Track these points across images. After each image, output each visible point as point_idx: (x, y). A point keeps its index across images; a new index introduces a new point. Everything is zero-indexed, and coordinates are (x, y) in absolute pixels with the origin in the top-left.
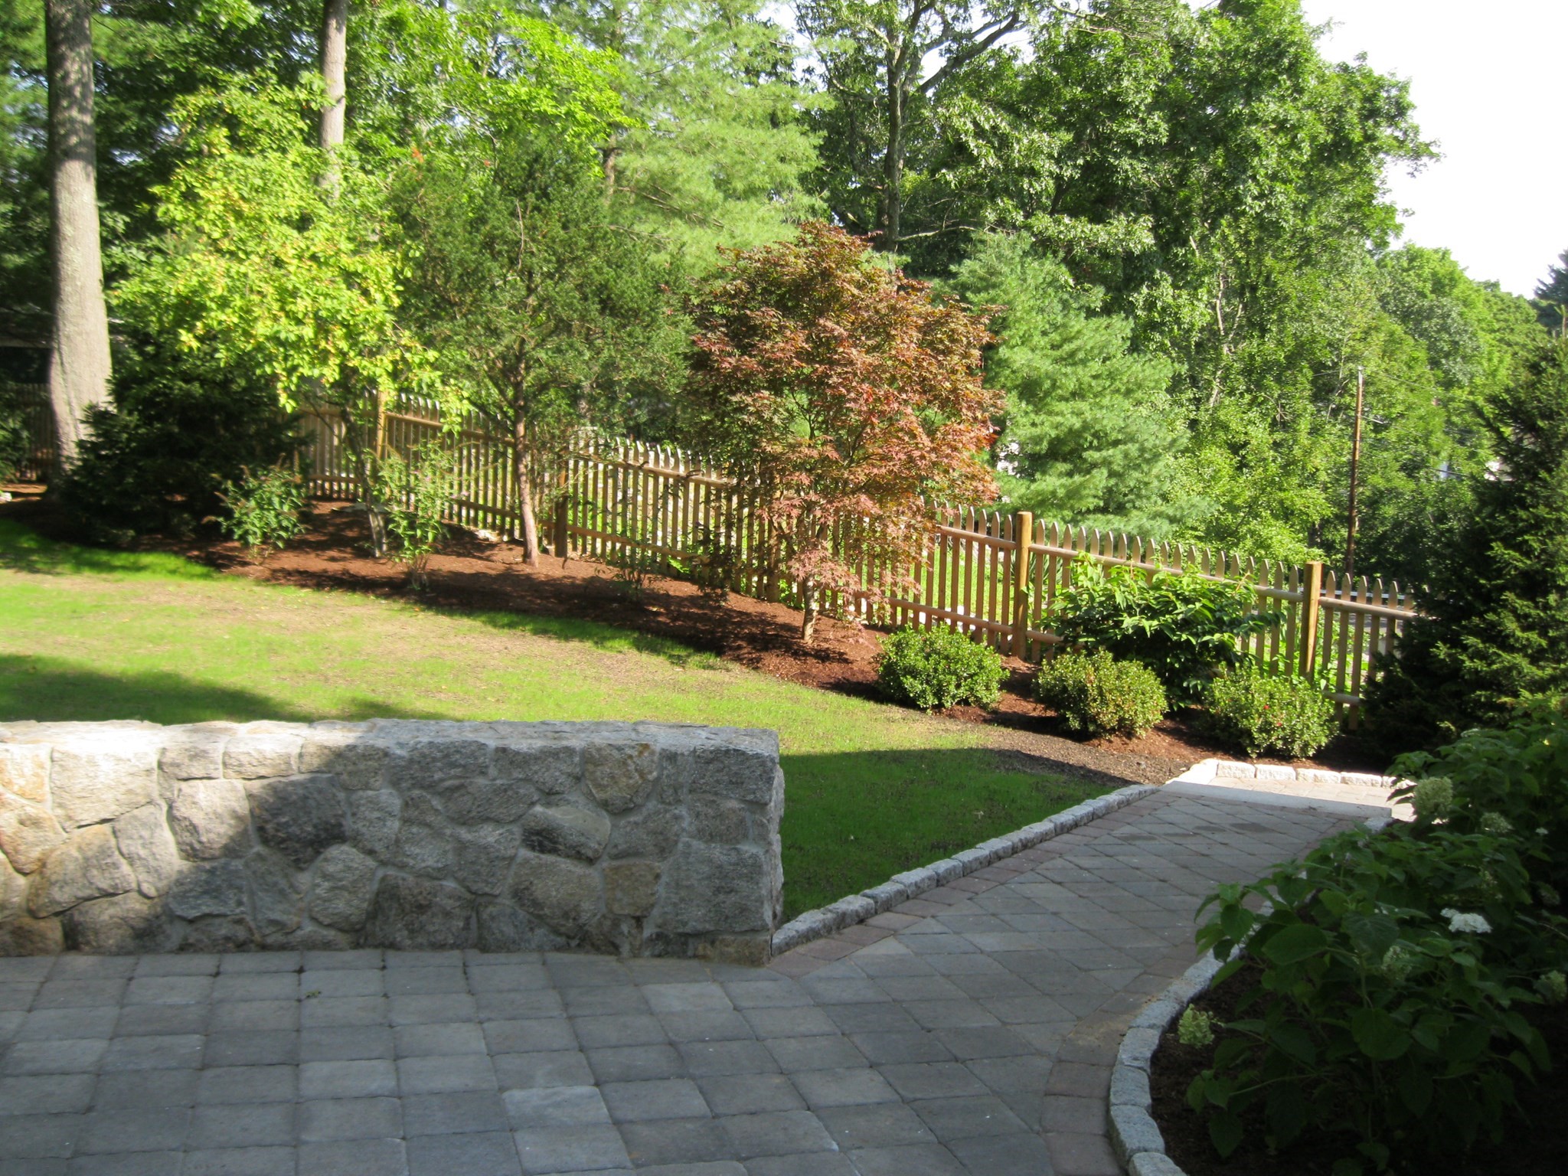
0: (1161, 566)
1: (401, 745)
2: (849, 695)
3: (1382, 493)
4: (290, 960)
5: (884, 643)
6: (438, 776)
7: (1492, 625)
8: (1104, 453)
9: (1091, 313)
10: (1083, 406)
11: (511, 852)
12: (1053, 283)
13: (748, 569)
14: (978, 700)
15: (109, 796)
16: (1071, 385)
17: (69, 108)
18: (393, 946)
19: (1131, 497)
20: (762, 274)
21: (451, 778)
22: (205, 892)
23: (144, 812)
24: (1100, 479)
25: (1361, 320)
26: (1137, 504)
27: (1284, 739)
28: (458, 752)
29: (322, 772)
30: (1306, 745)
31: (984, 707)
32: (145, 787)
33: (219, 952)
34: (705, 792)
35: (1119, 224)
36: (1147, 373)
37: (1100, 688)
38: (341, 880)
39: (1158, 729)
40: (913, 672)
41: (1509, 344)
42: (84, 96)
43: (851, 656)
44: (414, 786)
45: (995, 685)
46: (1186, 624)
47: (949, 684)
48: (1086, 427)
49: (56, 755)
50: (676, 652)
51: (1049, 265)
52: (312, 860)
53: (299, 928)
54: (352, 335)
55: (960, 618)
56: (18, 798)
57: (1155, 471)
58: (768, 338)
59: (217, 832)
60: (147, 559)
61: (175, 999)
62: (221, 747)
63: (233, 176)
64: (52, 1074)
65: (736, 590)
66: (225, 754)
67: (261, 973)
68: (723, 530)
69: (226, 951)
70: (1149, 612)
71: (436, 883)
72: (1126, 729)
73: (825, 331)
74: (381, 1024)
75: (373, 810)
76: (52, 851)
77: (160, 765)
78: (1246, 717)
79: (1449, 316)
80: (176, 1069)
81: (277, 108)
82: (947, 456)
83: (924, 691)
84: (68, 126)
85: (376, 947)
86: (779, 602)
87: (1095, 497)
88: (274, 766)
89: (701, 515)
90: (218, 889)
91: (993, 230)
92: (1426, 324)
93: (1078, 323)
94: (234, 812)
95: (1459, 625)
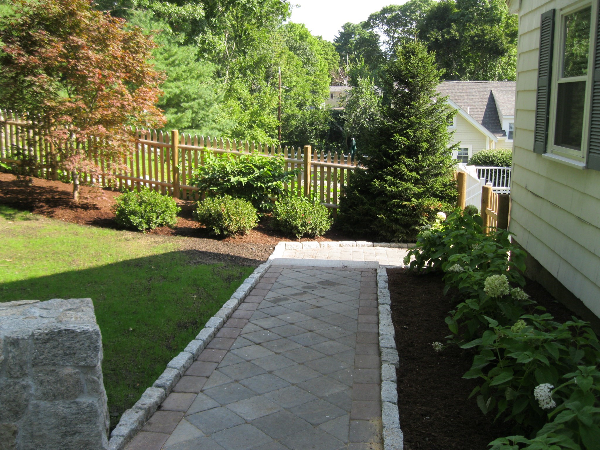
0: (243, 152)
2: (102, 227)
3: (290, 116)
5: (117, 198)
7: (396, 170)
8: (190, 104)
9: (180, 45)
10: (180, 84)
12: (164, 32)
13: (41, 167)
14: (167, 223)
16: (174, 75)
19: (202, 121)
20: (37, 15)
24: (189, 114)
25: (279, 50)
26: (205, 124)
27: (312, 229)
30: (321, 230)
31: (170, 226)
34: (45, 364)
35: (189, 7)
36: (205, 69)
37: (228, 213)
39: (255, 229)
40: (134, 213)
41: (327, 60)
43: (99, 205)
45: (175, 215)
46: (259, 178)
47: (153, 217)
48: (182, 93)
50: (8, 212)
51: (161, 24)
55: (147, 181)
57: (211, 110)
58: (43, 47)
65: (36, 176)
68: (26, 147)
70: (240, 173)
72: (241, 232)
73: (73, 43)
78: (295, 221)
79: (306, 49)
82: (142, 103)
83: (141, 222)
86: (58, 180)
87: (187, 122)
89: (14, 140)
91: (136, 9)
92: (298, 52)
93: (175, 49)
95: (382, 171)
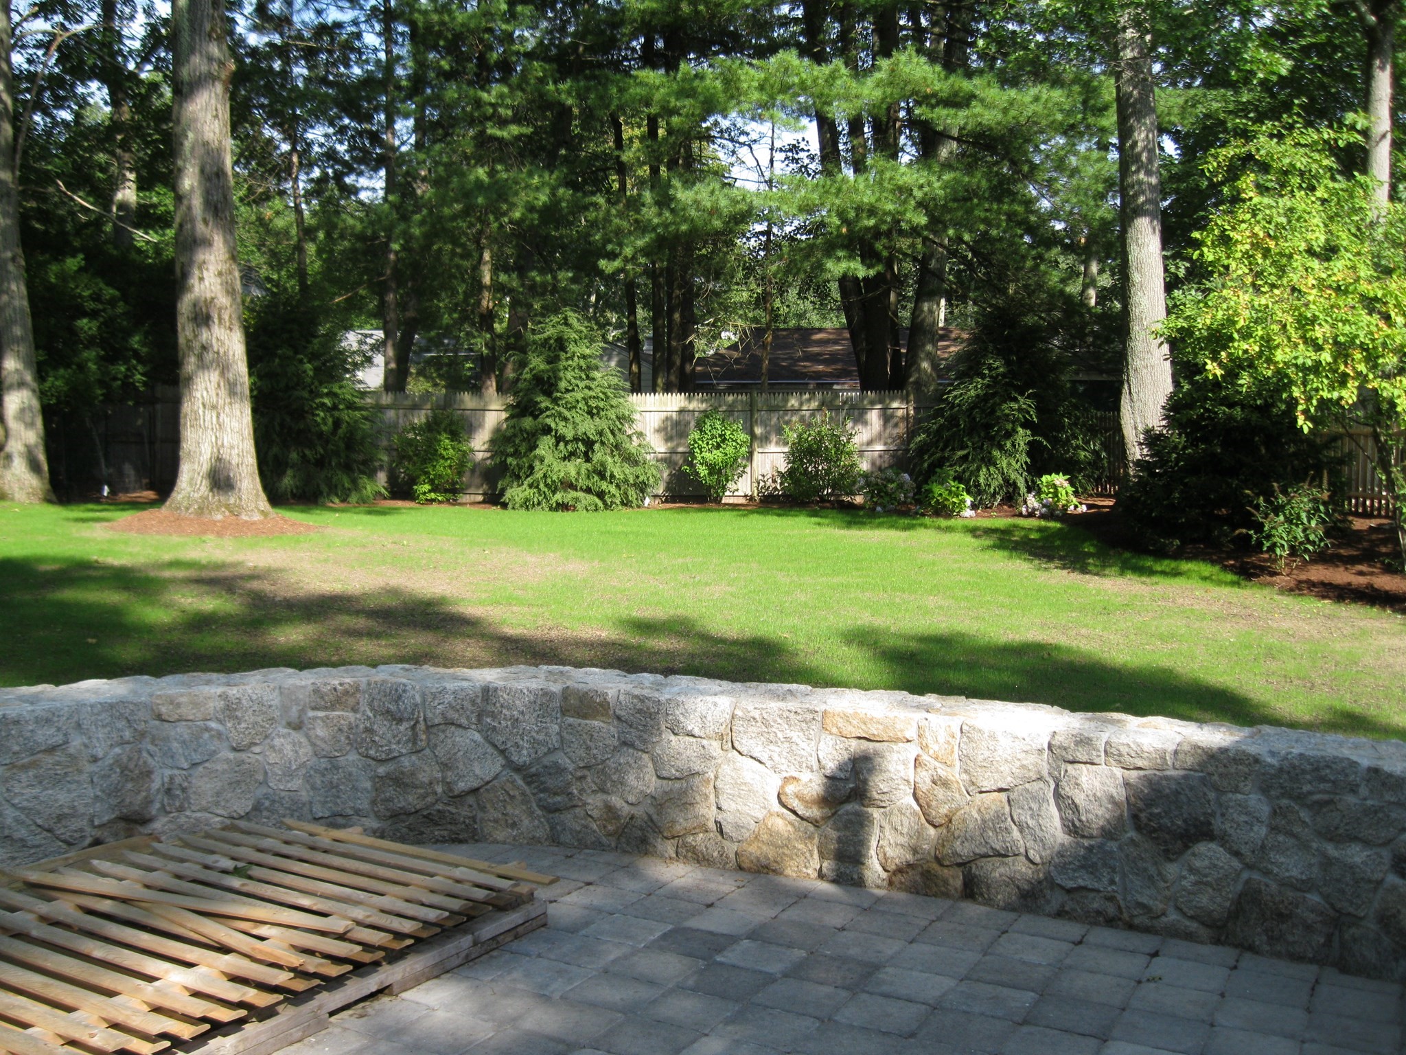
1: (1272, 753)
4: (1150, 942)
6: (1307, 788)
11: (1377, 876)
15: (1005, 768)
17: (1138, 171)
18: (1251, 948)
21: (1320, 792)
22: (1082, 867)
23: (1035, 786)
28: (1328, 766)
29: (1195, 771)
32: (1036, 765)
33: (1091, 924)
38: (1206, 876)
42: (1150, 160)
44: (1283, 795)
49: (965, 727)
52: (1180, 853)
53: (1164, 914)
54: (1371, 358)
56: (932, 761)
59: (1096, 814)
60: (1185, 566)
61: (1032, 957)
62: (1105, 737)
63: (1259, 217)
64: (899, 998)
66: (1107, 743)
67: (1117, 950)
69: (1096, 924)
71: (1299, 894)
74: (1203, 1021)
75: (1240, 813)
76: (958, 810)
77: (1050, 746)
80: (999, 1018)
81: (1302, 150)
84: (1136, 187)
85: (1236, 946)
88: (1150, 760)
90: (1094, 865)
94: (1112, 797)
